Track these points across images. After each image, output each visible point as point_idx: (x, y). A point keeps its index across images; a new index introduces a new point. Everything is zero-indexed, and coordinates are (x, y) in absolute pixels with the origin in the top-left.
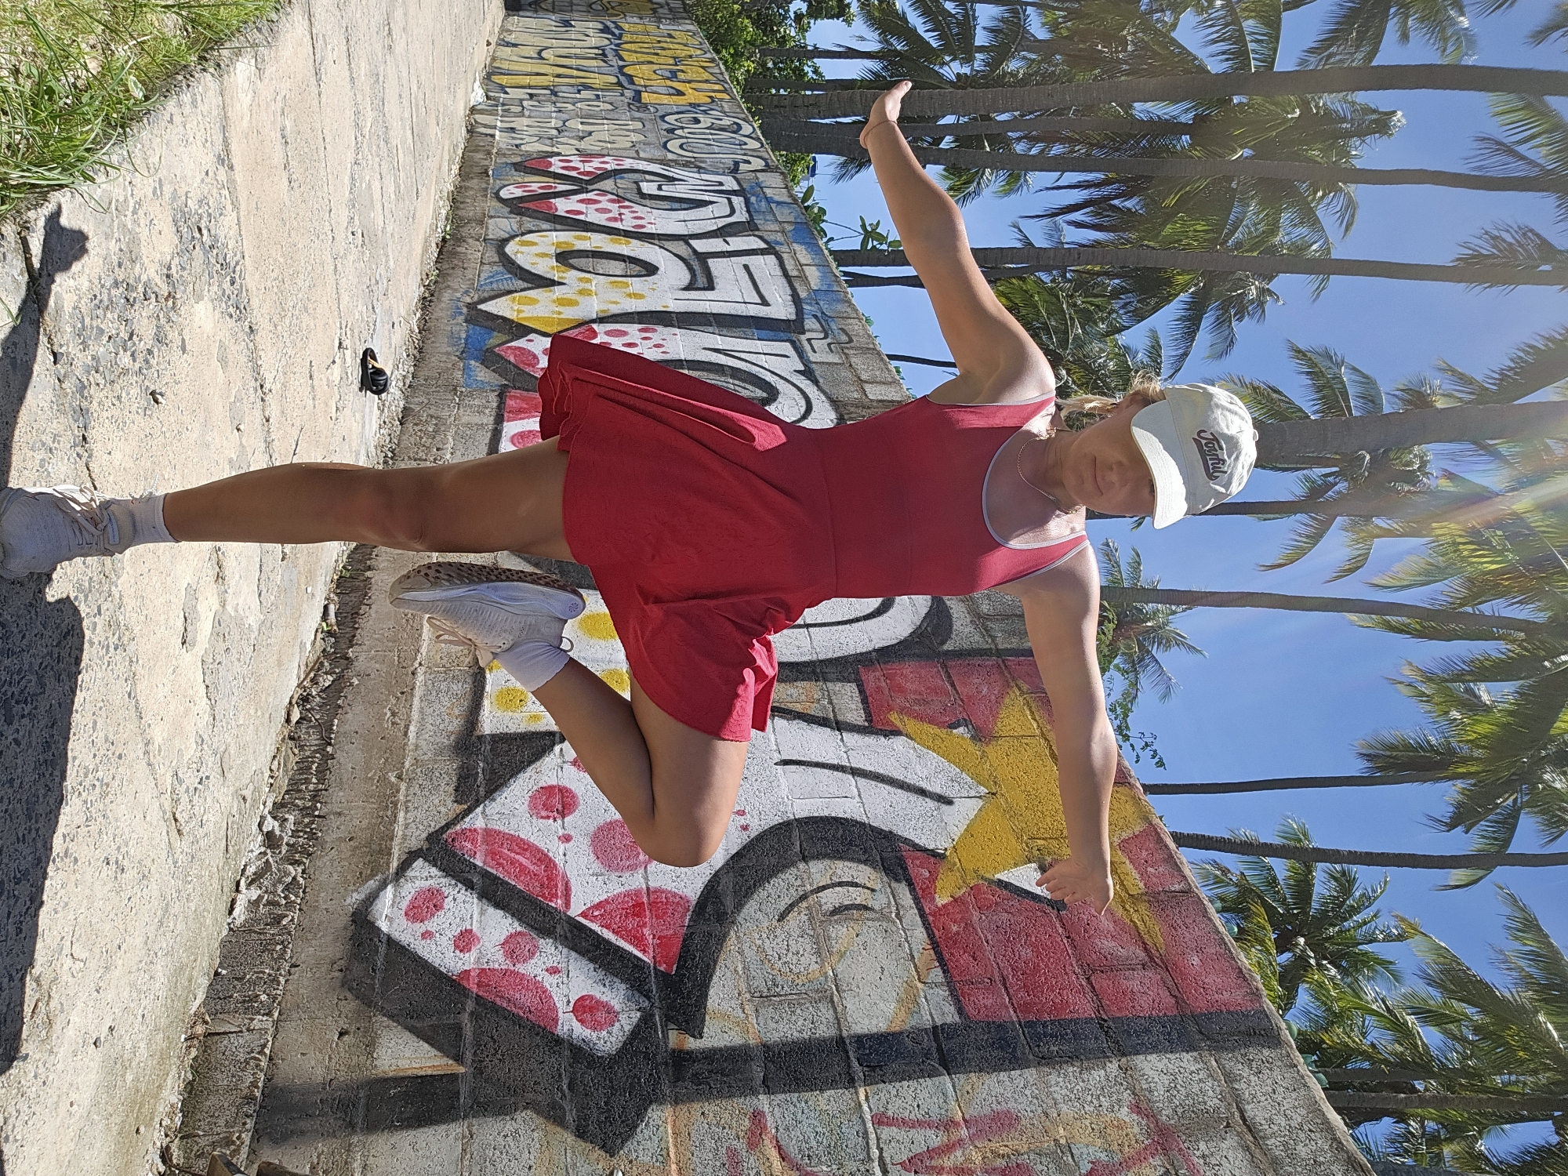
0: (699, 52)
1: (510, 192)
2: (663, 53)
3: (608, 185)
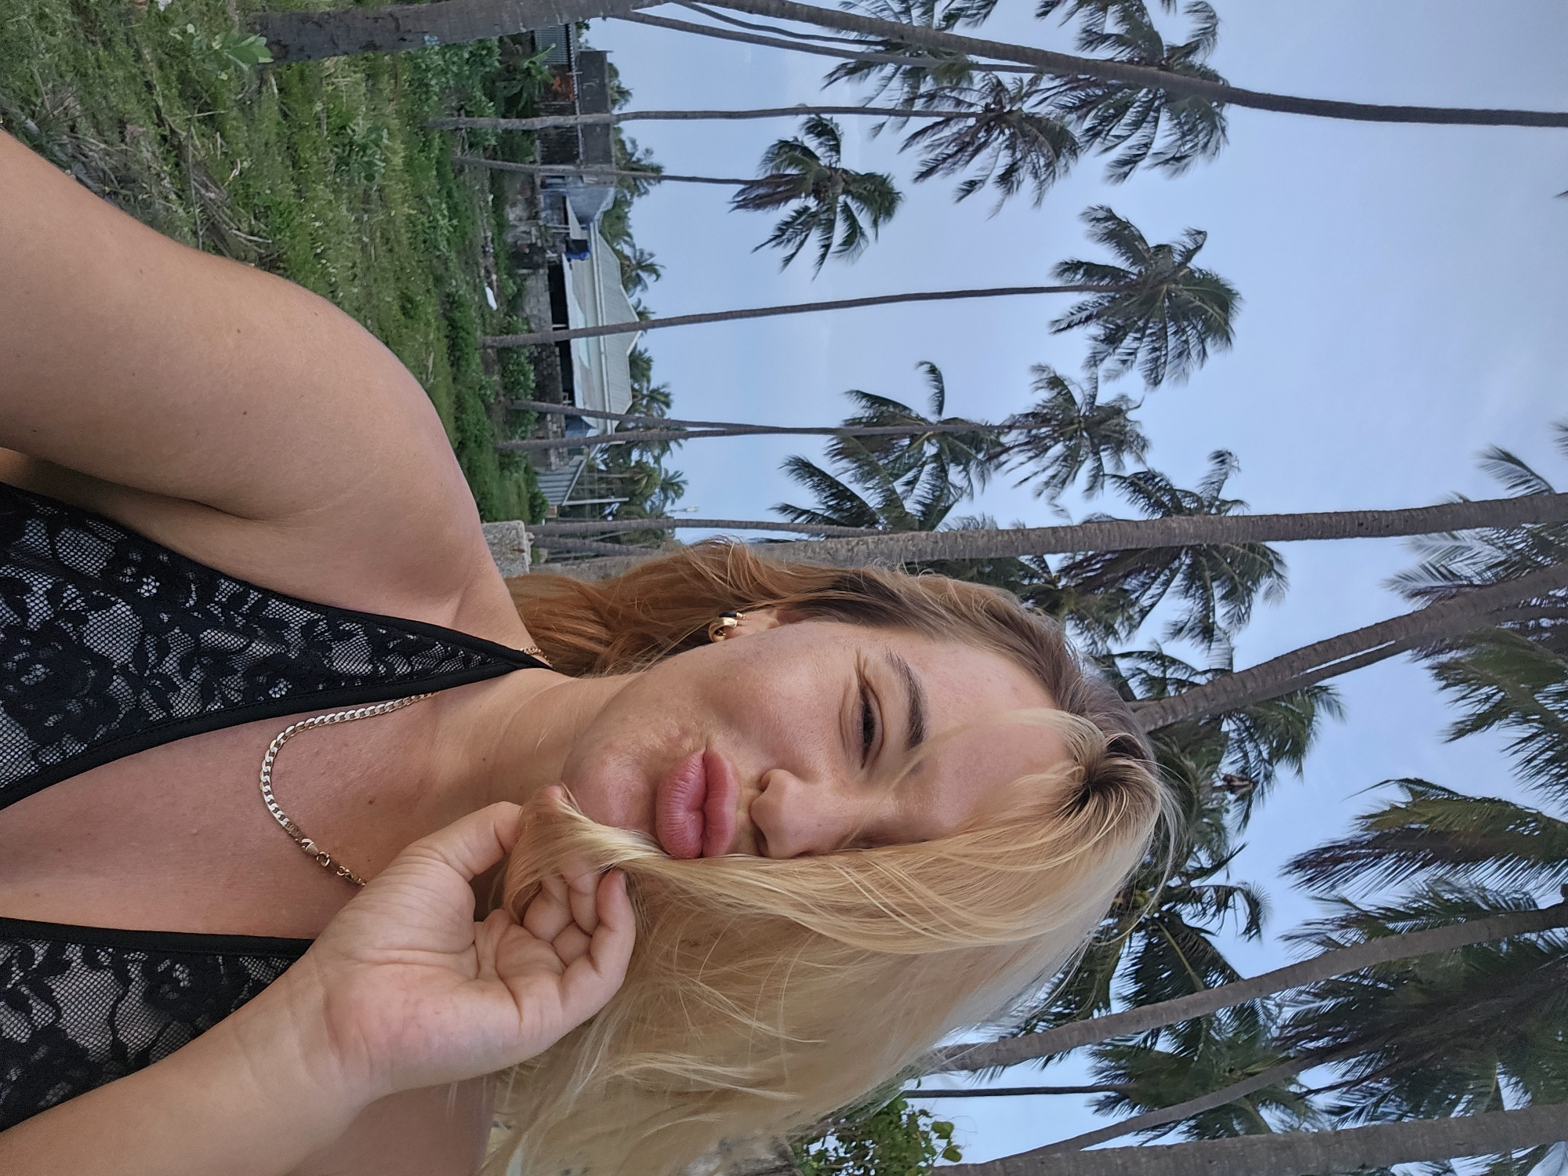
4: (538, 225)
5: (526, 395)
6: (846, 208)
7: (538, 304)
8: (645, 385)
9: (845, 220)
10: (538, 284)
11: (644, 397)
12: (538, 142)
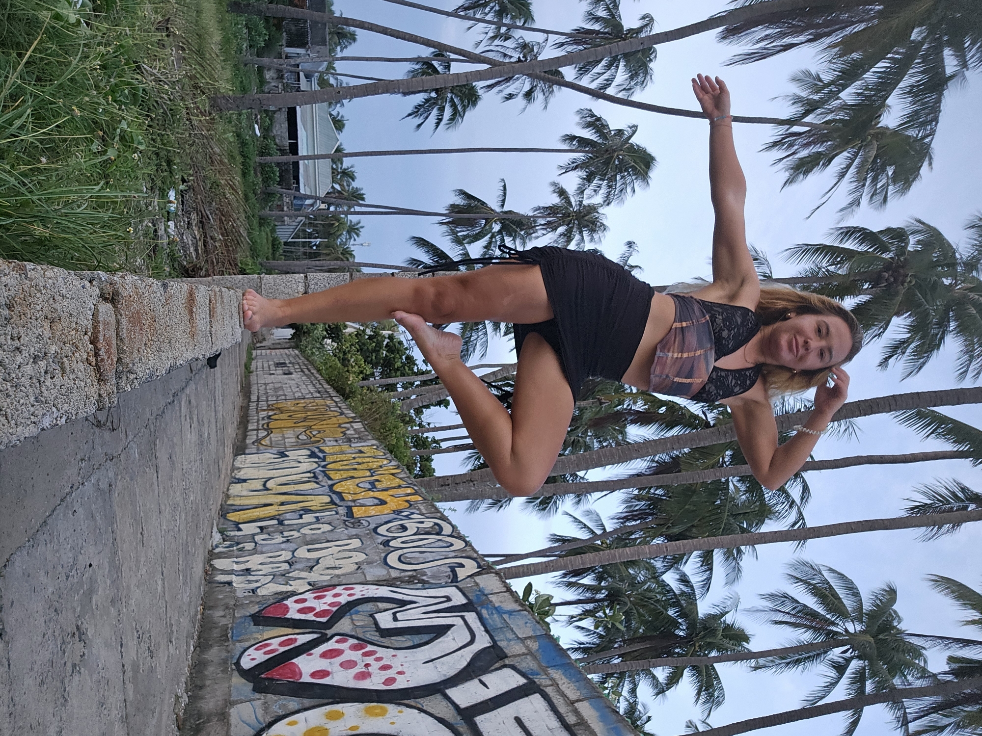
0: (385, 462)
1: (252, 658)
2: (360, 467)
3: (344, 625)
4: (282, 82)
5: (274, 184)
6: (452, 100)
7: (281, 129)
8: (340, 166)
9: (451, 106)
10: (281, 119)
11: (339, 173)
12: (284, 34)
